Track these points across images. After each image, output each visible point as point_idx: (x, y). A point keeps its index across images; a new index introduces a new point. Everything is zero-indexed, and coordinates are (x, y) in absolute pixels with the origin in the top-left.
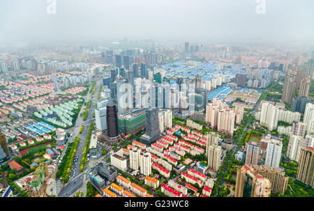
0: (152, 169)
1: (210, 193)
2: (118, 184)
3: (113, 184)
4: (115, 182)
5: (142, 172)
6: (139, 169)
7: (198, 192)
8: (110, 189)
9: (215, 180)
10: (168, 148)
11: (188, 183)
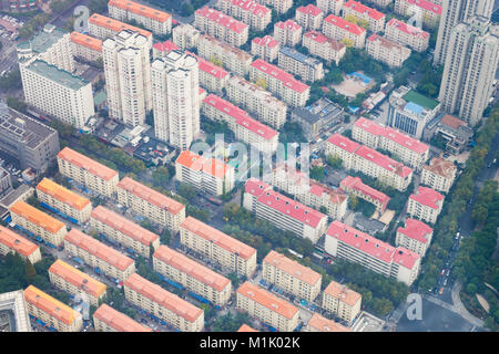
0: (204, 119)
1: (437, 212)
2: (66, 182)
3: (47, 183)
4: (53, 172)
5: (161, 134)
6: (150, 119)
7: (389, 207)
8: (34, 201)
9: (462, 159)
10: (269, 30)
11: (353, 173)
